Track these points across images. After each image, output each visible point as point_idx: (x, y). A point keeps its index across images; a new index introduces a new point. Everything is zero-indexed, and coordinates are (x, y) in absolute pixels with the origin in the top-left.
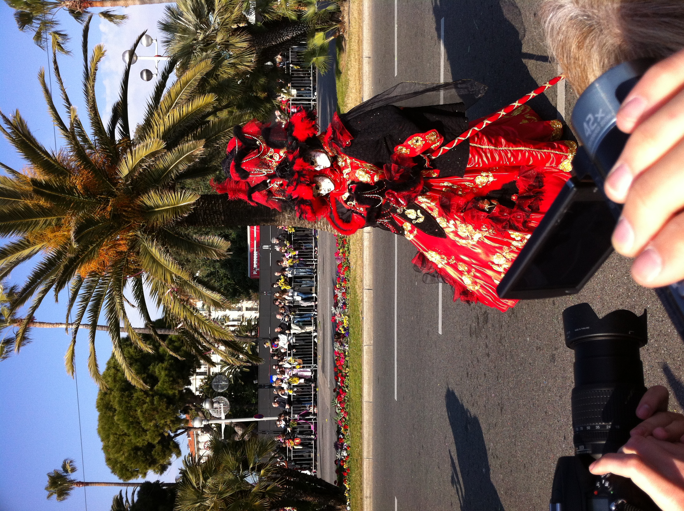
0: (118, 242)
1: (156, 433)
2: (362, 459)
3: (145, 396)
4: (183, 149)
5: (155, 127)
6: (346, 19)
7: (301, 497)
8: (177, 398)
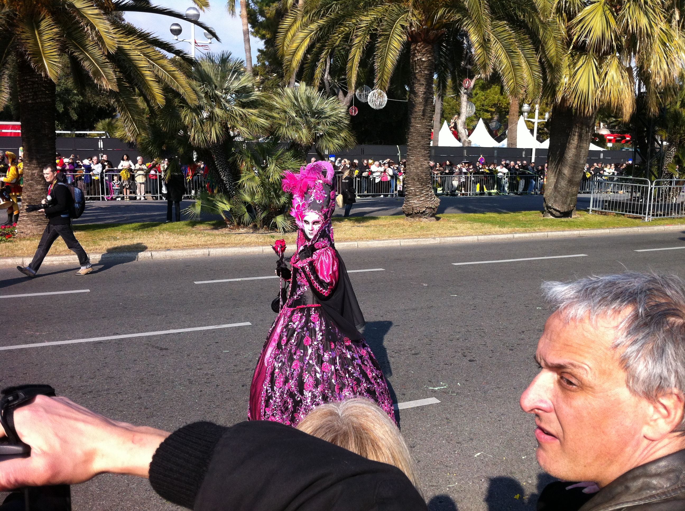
4: (107, 67)
5: (127, 40)
6: (241, 231)
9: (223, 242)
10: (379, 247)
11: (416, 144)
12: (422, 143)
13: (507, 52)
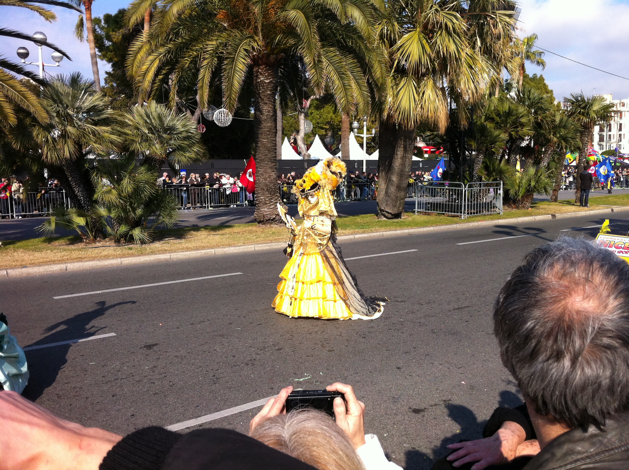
6: (98, 244)
9: (80, 256)
10: (236, 253)
11: (263, 157)
12: (269, 156)
13: (339, 74)
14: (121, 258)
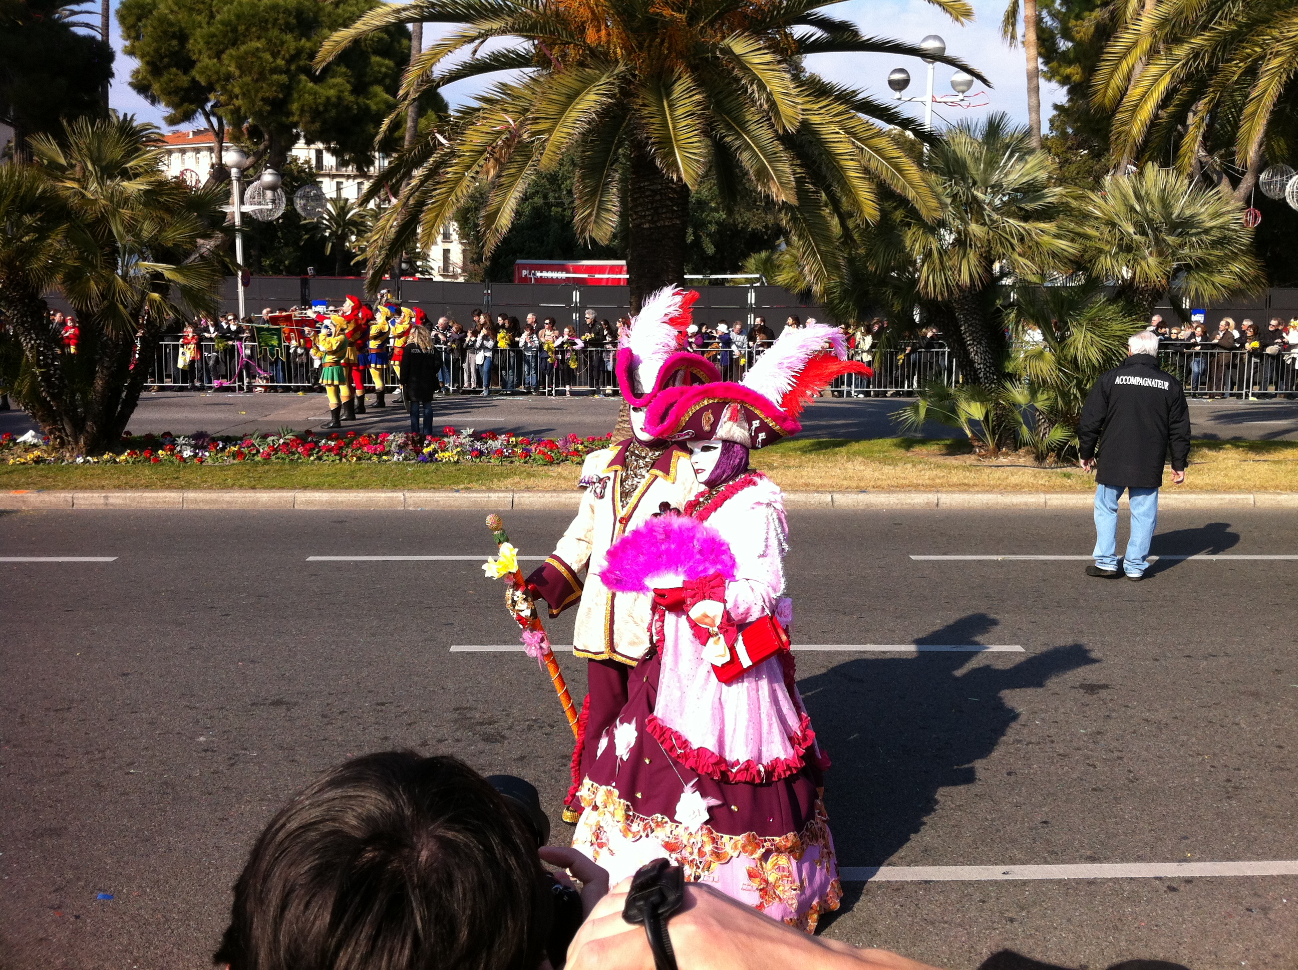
0: (603, 27)
1: (214, 77)
2: (182, 488)
3: (287, 56)
4: (779, 161)
5: (816, 107)
6: (1002, 460)
7: (102, 366)
8: (284, 119)
9: (966, 481)
14: (1046, 492)
